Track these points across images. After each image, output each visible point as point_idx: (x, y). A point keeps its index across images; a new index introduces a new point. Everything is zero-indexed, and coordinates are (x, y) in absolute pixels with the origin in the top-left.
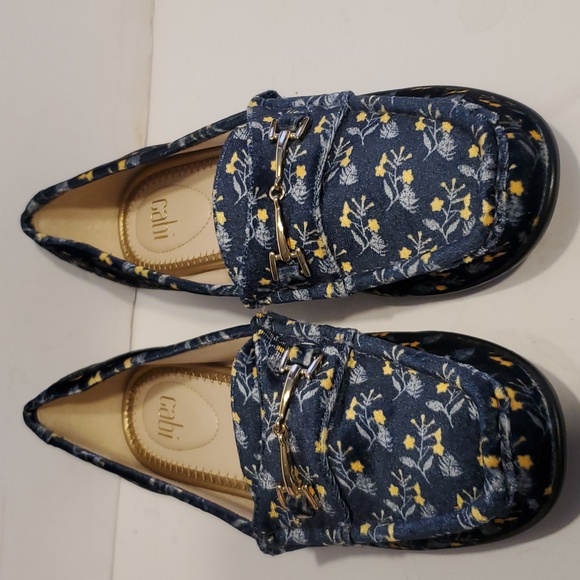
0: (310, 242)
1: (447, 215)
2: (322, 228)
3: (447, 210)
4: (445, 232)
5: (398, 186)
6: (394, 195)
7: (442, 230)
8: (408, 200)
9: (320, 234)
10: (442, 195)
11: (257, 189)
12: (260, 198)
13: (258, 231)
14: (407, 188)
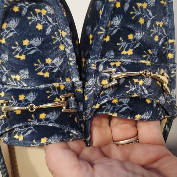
0: (57, 90)
1: (44, 22)
2: (50, 84)
3: (42, 22)
4: (52, 24)
5: (30, 47)
6: (35, 49)
7: (51, 26)
8: (37, 42)
9: (53, 85)
10: (35, 24)
11: (29, 120)
12: (34, 118)
13: (51, 118)
14: (31, 42)
